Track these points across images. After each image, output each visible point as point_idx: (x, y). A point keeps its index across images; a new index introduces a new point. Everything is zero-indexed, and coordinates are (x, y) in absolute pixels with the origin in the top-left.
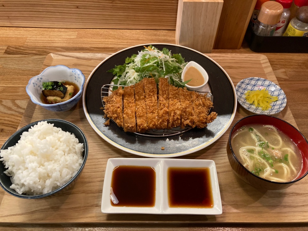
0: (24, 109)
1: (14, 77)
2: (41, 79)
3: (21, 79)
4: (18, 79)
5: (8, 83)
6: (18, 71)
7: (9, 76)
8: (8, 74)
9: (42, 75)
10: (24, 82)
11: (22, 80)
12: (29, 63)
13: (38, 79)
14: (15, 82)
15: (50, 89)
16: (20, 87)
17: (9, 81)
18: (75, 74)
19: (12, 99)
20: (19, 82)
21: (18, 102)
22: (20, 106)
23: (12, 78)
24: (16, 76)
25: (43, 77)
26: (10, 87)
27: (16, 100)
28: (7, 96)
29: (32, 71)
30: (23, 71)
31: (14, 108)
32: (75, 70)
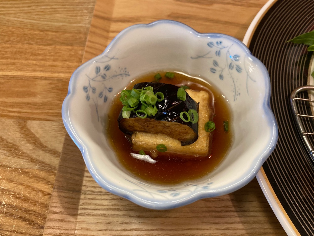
0: (54, 152)
1: (20, 48)
2: (107, 68)
3: (39, 54)
4: (33, 54)
5: (7, 64)
6: (32, 32)
7: (9, 46)
8: (6, 39)
9: (111, 56)
10: (48, 63)
11: (40, 57)
12: (55, 11)
13: (98, 70)
14: (24, 62)
15: (150, 117)
16: (36, 78)
17: (9, 60)
18: (218, 53)
19: (19, 117)
20: (34, 62)
21: (34, 126)
22: (42, 140)
23: (16, 53)
24: (26, 46)
25: (112, 63)
26: (13, 77)
27: (29, 119)
28: (6, 106)
29: (65, 32)
30: (42, 31)
31: (27, 147)
32: (219, 40)
